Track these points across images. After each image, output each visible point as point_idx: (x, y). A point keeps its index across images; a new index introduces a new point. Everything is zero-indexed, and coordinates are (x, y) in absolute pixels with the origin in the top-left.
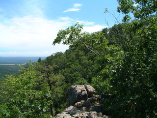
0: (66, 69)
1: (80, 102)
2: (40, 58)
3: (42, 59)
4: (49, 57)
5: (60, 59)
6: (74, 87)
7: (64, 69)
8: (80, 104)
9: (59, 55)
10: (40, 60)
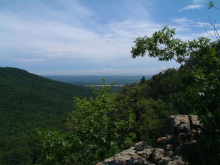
0: (179, 93)
1: (165, 138)
2: (144, 77)
3: (146, 79)
4: (157, 75)
5: (172, 78)
6: (173, 116)
7: (177, 93)
8: (164, 140)
9: (170, 72)
10: (143, 80)
